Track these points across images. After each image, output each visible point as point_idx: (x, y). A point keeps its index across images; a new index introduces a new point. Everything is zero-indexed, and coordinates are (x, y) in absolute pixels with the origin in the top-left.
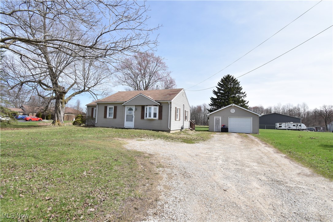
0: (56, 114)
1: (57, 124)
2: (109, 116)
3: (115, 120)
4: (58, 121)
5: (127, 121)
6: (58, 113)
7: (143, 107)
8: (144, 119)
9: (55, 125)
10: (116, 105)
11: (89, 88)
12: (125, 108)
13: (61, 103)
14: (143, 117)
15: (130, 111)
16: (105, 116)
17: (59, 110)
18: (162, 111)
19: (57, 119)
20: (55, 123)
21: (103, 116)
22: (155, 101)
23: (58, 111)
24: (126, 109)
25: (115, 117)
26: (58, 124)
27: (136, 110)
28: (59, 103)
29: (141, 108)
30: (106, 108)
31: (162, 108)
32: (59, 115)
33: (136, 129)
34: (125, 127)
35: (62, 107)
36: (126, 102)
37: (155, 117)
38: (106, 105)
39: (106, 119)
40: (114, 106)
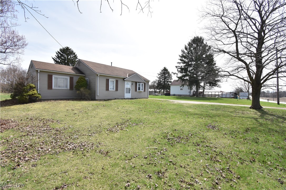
5: (126, 93)
7: (136, 83)
8: (137, 91)
10: (117, 79)
15: (127, 85)
21: (105, 88)
22: (143, 80)
25: (117, 89)
27: (132, 84)
30: (108, 81)
33: (132, 99)
34: (125, 98)
36: (127, 78)
37: (142, 90)
38: (108, 78)
39: (108, 91)
40: (115, 80)
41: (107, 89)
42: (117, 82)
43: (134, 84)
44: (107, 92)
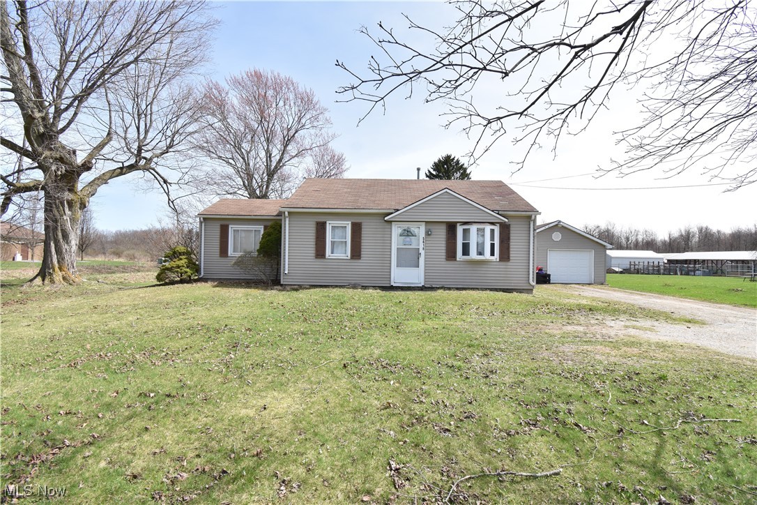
0: (52, 245)
1: (61, 279)
2: (332, 253)
3: (356, 263)
4: (60, 269)
5: (398, 265)
6: (61, 240)
7: (451, 228)
8: (456, 260)
9: (52, 281)
10: (357, 220)
11: (149, 160)
12: (391, 229)
13: (70, 204)
14: (451, 255)
15: (408, 239)
16: (317, 250)
17: (62, 230)
18: (509, 239)
19: (59, 262)
20: (50, 274)
21: (311, 250)
22: (493, 211)
23: (60, 234)
24: (396, 230)
25: (356, 253)
26: (64, 278)
27: (428, 234)
28: (63, 206)
29: (445, 231)
30: (321, 228)
31: (509, 231)
32: (65, 247)
33: (432, 289)
34: (393, 284)
35: (73, 220)
36: (398, 210)
37: (492, 254)
38: (321, 219)
39: (322, 260)
40: (350, 222)
41: (320, 253)
42: (357, 229)
43: (441, 233)
44: (319, 262)
